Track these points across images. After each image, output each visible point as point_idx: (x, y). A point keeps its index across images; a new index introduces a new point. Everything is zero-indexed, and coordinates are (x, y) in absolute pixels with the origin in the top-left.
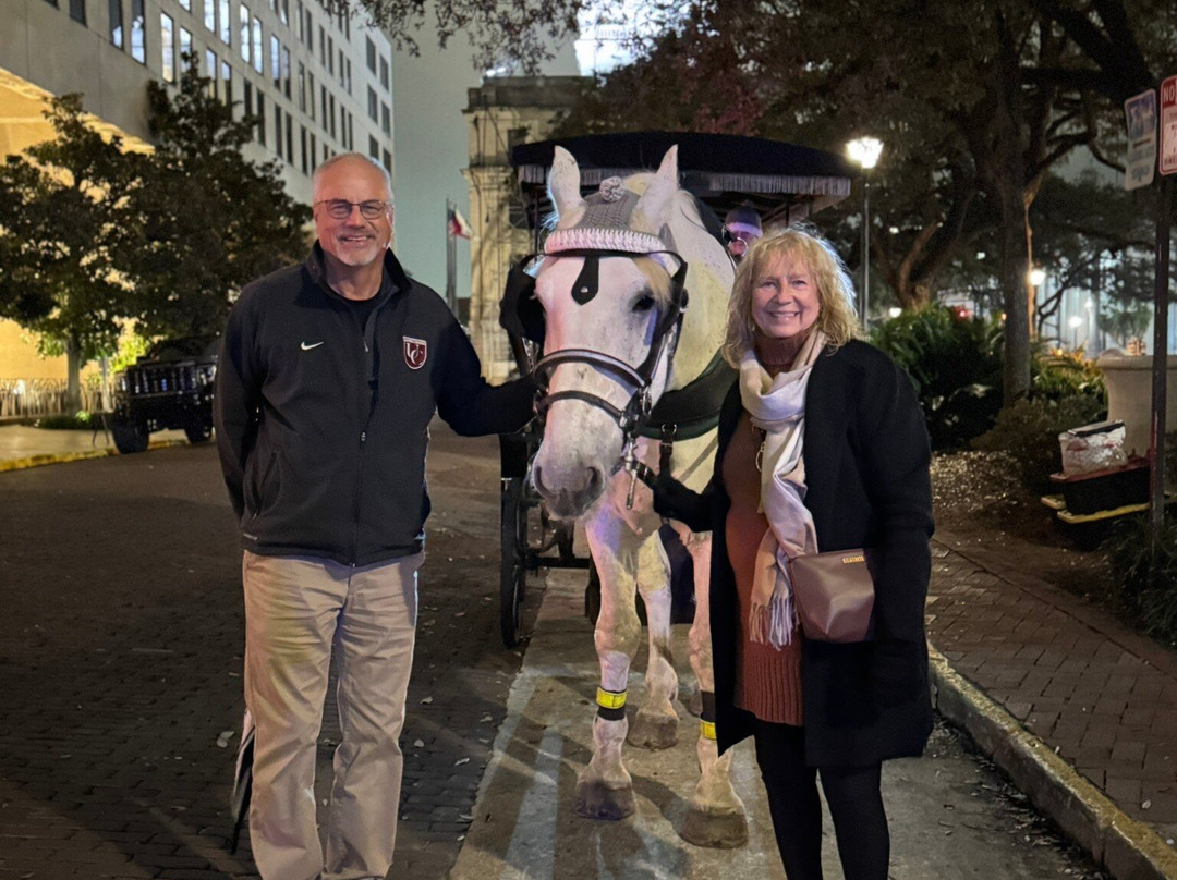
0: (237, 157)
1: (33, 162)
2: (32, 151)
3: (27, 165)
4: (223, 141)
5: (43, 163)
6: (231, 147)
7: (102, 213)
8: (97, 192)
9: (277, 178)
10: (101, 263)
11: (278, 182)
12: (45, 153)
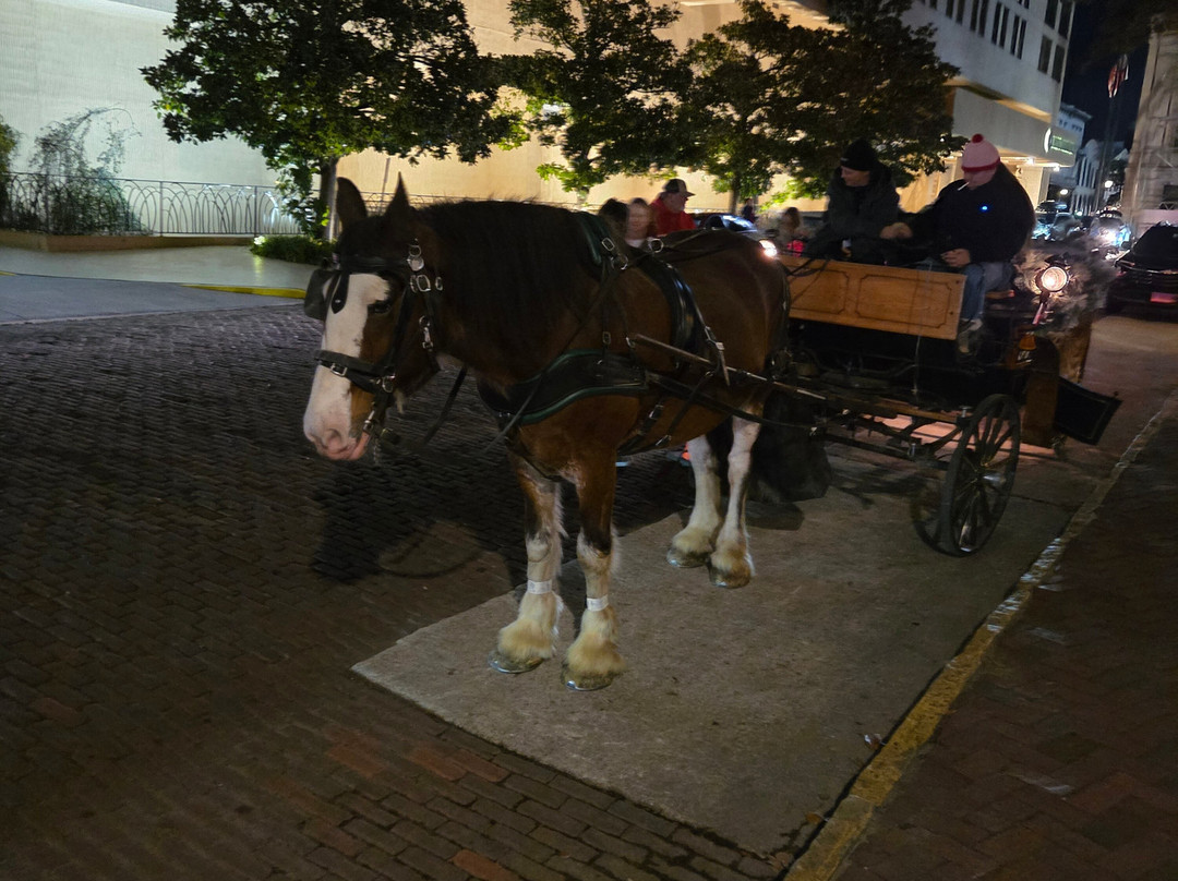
0: (897, 22)
1: (723, 39)
2: (724, 29)
3: (717, 41)
4: (886, 10)
5: (729, 39)
6: (892, 15)
7: (767, 80)
8: (767, 62)
9: (929, 40)
10: (760, 120)
11: (929, 44)
12: (733, 30)
